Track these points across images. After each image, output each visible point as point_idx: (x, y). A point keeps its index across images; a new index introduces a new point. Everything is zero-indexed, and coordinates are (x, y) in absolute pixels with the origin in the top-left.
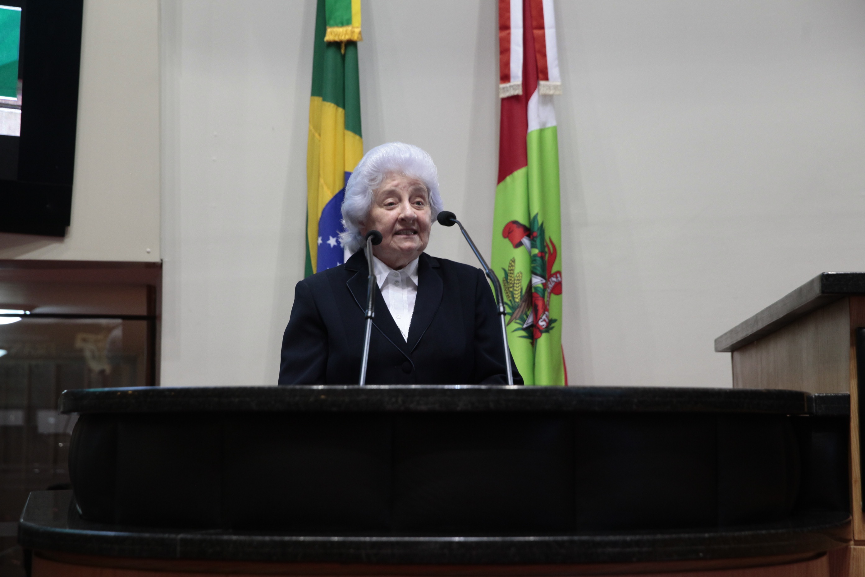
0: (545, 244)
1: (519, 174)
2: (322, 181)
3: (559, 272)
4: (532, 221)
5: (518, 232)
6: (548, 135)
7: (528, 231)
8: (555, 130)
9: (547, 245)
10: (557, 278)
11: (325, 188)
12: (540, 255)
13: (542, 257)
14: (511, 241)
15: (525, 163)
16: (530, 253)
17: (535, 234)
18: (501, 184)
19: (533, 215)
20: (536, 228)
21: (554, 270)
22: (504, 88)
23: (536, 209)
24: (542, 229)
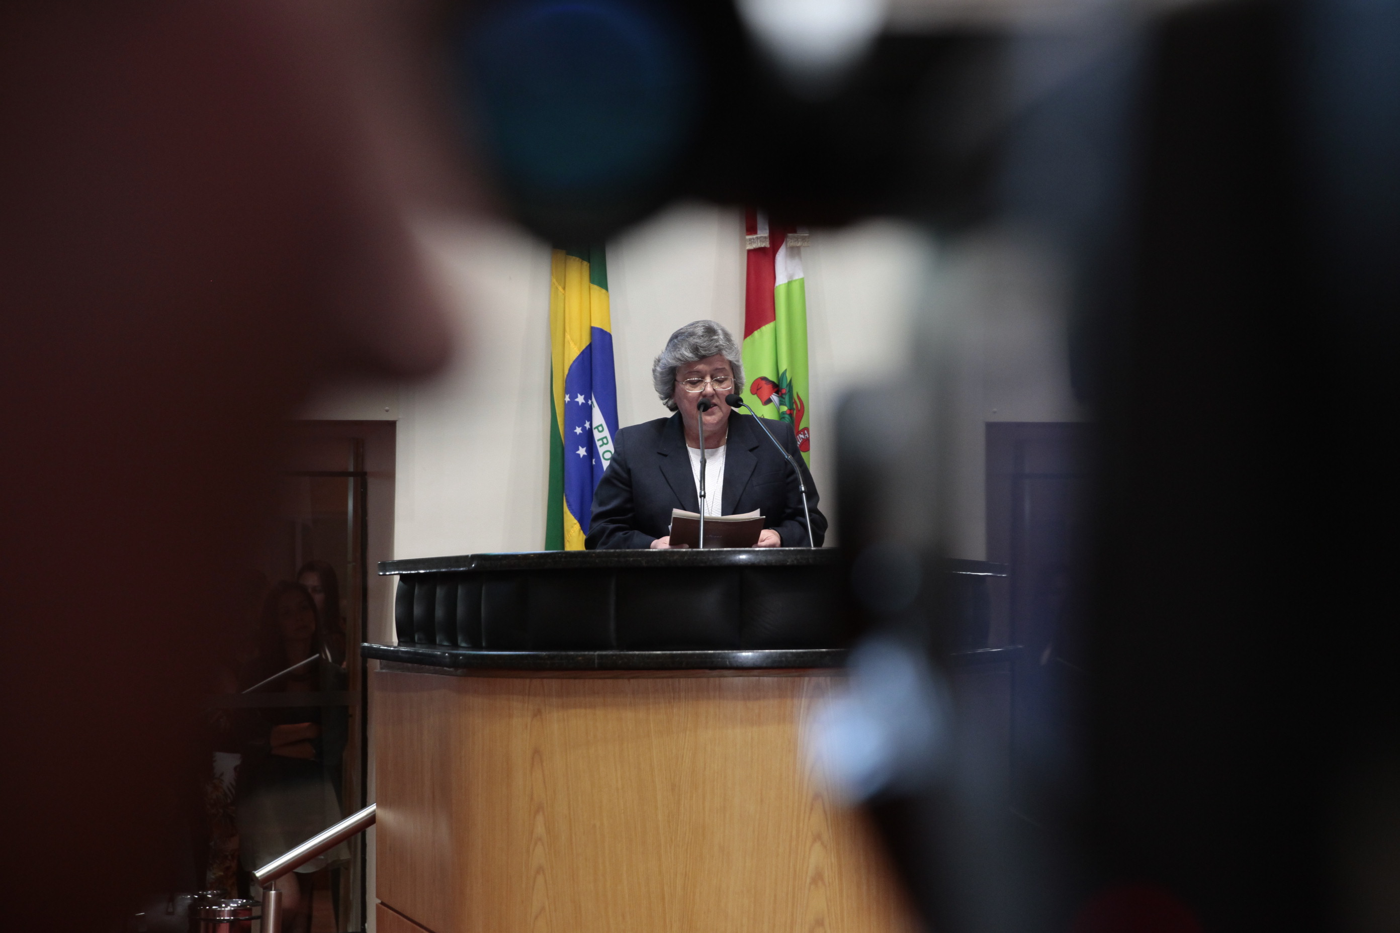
0: (793, 401)
1: (767, 330)
2: (568, 337)
3: (807, 429)
4: (781, 377)
5: (766, 388)
6: (796, 287)
7: (776, 388)
8: (802, 282)
9: (795, 402)
10: (804, 434)
11: (572, 344)
12: (788, 412)
13: (791, 415)
14: (760, 397)
15: (774, 318)
16: (778, 410)
17: (784, 391)
18: (748, 338)
19: (781, 371)
20: (784, 385)
21: (801, 427)
22: (750, 240)
23: (783, 366)
24: (790, 385)
